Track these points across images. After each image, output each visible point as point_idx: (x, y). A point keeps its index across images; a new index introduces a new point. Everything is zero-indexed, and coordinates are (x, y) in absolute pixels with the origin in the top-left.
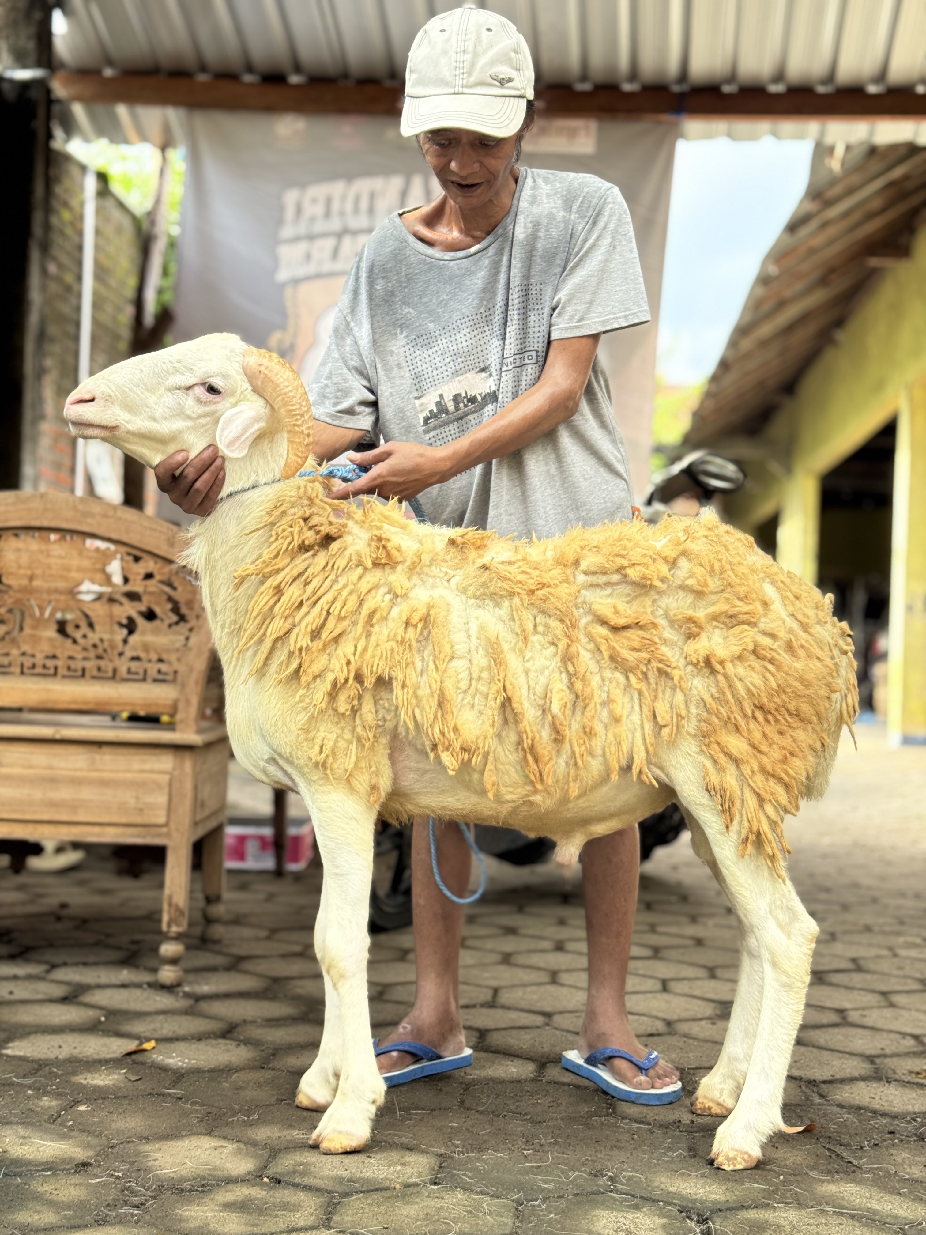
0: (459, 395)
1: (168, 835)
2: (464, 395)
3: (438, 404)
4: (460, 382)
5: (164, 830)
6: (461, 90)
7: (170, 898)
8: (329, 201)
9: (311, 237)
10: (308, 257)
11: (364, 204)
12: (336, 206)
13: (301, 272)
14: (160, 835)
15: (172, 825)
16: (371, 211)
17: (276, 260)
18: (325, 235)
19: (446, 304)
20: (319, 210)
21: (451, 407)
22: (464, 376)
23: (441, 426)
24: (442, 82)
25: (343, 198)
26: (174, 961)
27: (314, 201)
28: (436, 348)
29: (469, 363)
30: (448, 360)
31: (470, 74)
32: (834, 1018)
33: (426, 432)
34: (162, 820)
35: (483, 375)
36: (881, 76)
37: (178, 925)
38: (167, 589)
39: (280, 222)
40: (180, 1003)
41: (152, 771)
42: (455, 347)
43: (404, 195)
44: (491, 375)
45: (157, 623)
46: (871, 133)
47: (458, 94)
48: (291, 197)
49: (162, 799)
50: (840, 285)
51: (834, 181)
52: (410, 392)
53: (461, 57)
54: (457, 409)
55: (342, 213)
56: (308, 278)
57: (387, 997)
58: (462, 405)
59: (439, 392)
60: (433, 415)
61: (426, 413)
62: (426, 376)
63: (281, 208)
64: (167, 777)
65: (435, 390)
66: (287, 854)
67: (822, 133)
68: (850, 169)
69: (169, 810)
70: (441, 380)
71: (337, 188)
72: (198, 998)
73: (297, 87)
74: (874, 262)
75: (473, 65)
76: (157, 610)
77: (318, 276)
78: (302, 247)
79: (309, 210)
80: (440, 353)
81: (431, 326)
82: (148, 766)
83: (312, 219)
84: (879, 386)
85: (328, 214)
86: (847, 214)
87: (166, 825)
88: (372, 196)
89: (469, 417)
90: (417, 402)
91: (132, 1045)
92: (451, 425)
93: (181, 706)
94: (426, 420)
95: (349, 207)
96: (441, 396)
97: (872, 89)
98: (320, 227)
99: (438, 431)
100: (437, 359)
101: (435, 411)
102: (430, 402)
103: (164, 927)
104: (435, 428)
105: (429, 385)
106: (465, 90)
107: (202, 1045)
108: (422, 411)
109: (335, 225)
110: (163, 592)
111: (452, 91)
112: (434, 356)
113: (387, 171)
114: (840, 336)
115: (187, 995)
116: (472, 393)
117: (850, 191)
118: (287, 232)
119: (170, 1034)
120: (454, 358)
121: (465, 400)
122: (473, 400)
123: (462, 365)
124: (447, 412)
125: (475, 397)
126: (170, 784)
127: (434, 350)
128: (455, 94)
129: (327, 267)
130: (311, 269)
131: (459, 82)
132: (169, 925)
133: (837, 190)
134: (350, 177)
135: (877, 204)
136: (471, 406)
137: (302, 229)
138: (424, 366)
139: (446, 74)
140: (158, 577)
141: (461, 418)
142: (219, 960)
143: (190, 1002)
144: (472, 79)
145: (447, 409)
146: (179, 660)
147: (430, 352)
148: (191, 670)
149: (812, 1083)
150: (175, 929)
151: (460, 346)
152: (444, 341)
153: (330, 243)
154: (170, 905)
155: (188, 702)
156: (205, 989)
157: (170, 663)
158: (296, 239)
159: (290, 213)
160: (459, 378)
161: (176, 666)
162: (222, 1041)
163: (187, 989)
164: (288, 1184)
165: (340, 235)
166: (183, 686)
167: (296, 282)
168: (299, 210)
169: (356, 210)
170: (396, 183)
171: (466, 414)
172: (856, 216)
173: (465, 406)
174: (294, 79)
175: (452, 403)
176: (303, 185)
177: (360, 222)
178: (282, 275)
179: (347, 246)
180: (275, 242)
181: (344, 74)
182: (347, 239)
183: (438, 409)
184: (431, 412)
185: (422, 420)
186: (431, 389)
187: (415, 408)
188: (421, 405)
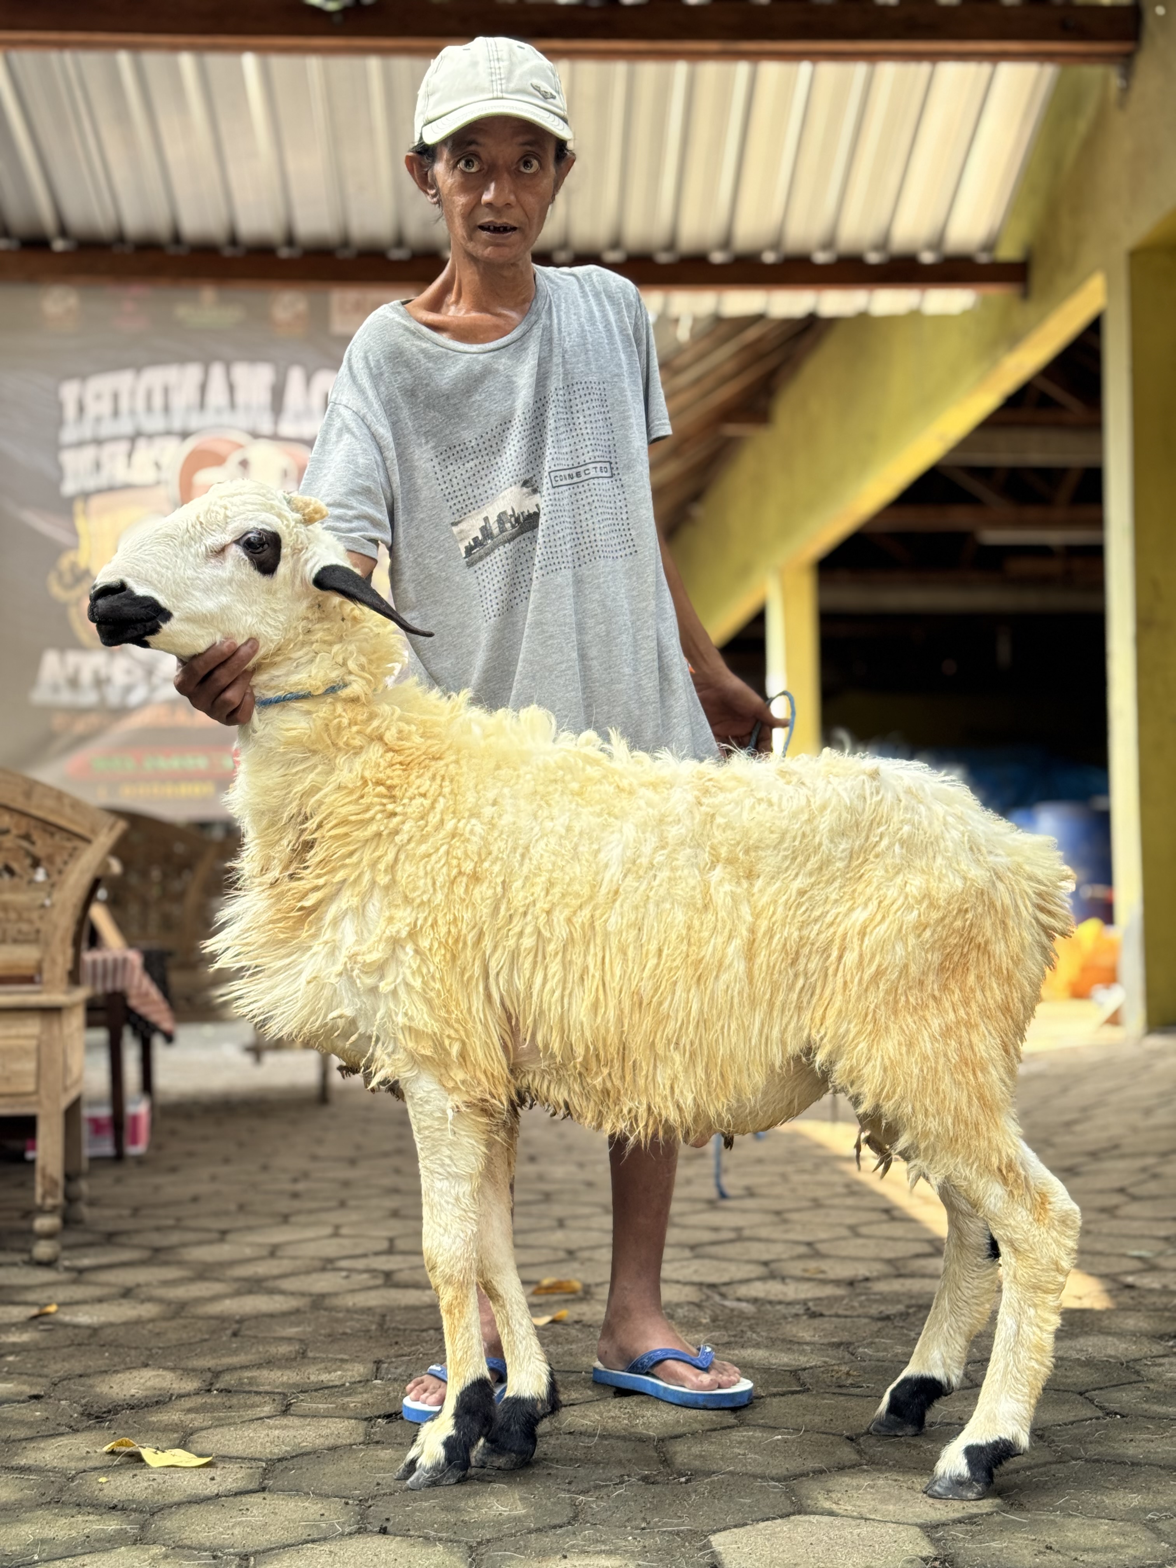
0: (505, 513)
1: (38, 1103)
3: (484, 529)
5: (34, 1098)
6: (500, 95)
7: (44, 1169)
8: (116, 397)
9: (98, 442)
10: (97, 465)
11: (158, 401)
12: (124, 404)
13: (91, 483)
14: (29, 1104)
15: (43, 1092)
16: (167, 409)
17: (60, 469)
18: (115, 439)
20: (105, 407)
21: (496, 530)
23: (486, 555)
24: (477, 89)
25: (133, 394)
26: (49, 1236)
27: (98, 397)
31: (509, 79)
32: (731, 1235)
33: (469, 564)
34: (30, 1087)
35: (525, 490)
36: (726, 243)
37: (54, 1196)
38: (25, 844)
39: (60, 423)
40: (64, 1276)
41: (18, 1037)
43: (203, 388)
44: (535, 491)
45: (16, 880)
46: (719, 303)
47: (498, 98)
48: (69, 392)
49: (30, 1066)
50: (695, 454)
51: (680, 350)
52: (445, 517)
53: (495, 64)
54: (502, 531)
55: (133, 412)
56: (99, 491)
57: (279, 1253)
58: (507, 527)
59: (484, 515)
60: (476, 543)
61: (469, 541)
62: (465, 497)
63: (60, 406)
64: (33, 1043)
65: (478, 513)
66: (126, 1138)
67: (666, 305)
68: (697, 336)
69: (39, 1075)
70: (484, 500)
71: (124, 380)
72: (81, 1271)
73: (62, 254)
74: (731, 430)
75: (511, 72)
76: (15, 866)
77: (111, 489)
78: (88, 454)
79: (93, 408)
81: (465, 434)
82: (13, 1032)
83: (98, 420)
84: (745, 571)
85: (116, 413)
86: (698, 381)
87: (36, 1092)
88: (166, 391)
90: (455, 529)
91: (34, 1311)
92: (496, 551)
93: (46, 966)
94: (469, 550)
95: (140, 404)
96: (486, 519)
97: (718, 257)
98: (108, 428)
99: (483, 562)
101: (480, 538)
102: (472, 527)
103: (38, 1200)
104: (480, 559)
105: (470, 507)
106: (506, 96)
107: (105, 1306)
108: (462, 540)
109: (126, 426)
110: (21, 848)
111: (491, 96)
112: (473, 472)
113: (182, 359)
114: (698, 511)
115: (68, 1269)
117: (700, 357)
118: (69, 435)
119: (68, 1300)
121: (512, 520)
122: (520, 519)
124: (491, 536)
126: (38, 1049)
127: (472, 464)
129: (121, 478)
130: (102, 480)
131: (497, 87)
132: (44, 1197)
133: (686, 358)
134: (138, 367)
135: (729, 368)
136: (518, 527)
137: (87, 431)
138: (461, 484)
140: (14, 832)
142: (88, 1238)
143: (74, 1275)
144: (512, 86)
145: (491, 533)
146: (41, 918)
147: (467, 466)
148: (56, 927)
149: (712, 1286)
150: (50, 1202)
153: (122, 448)
154: (44, 1176)
155: (54, 962)
156: (86, 1262)
157: (30, 921)
158: (80, 444)
159: (70, 411)
161: (38, 924)
162: (123, 1301)
163: (67, 1263)
164: (236, 1391)
165: (135, 437)
166: (47, 944)
167: (86, 495)
168: (81, 409)
169: (149, 408)
170: (193, 373)
172: (708, 383)
173: (512, 527)
174: (59, 245)
175: (496, 525)
176: (83, 377)
177: (155, 423)
178: (69, 487)
179: (144, 453)
180: (57, 447)
181: (120, 238)
182: (141, 443)
183: (483, 535)
184: (475, 539)
185: (463, 551)
186: (473, 512)
187: (453, 535)
188: (461, 532)
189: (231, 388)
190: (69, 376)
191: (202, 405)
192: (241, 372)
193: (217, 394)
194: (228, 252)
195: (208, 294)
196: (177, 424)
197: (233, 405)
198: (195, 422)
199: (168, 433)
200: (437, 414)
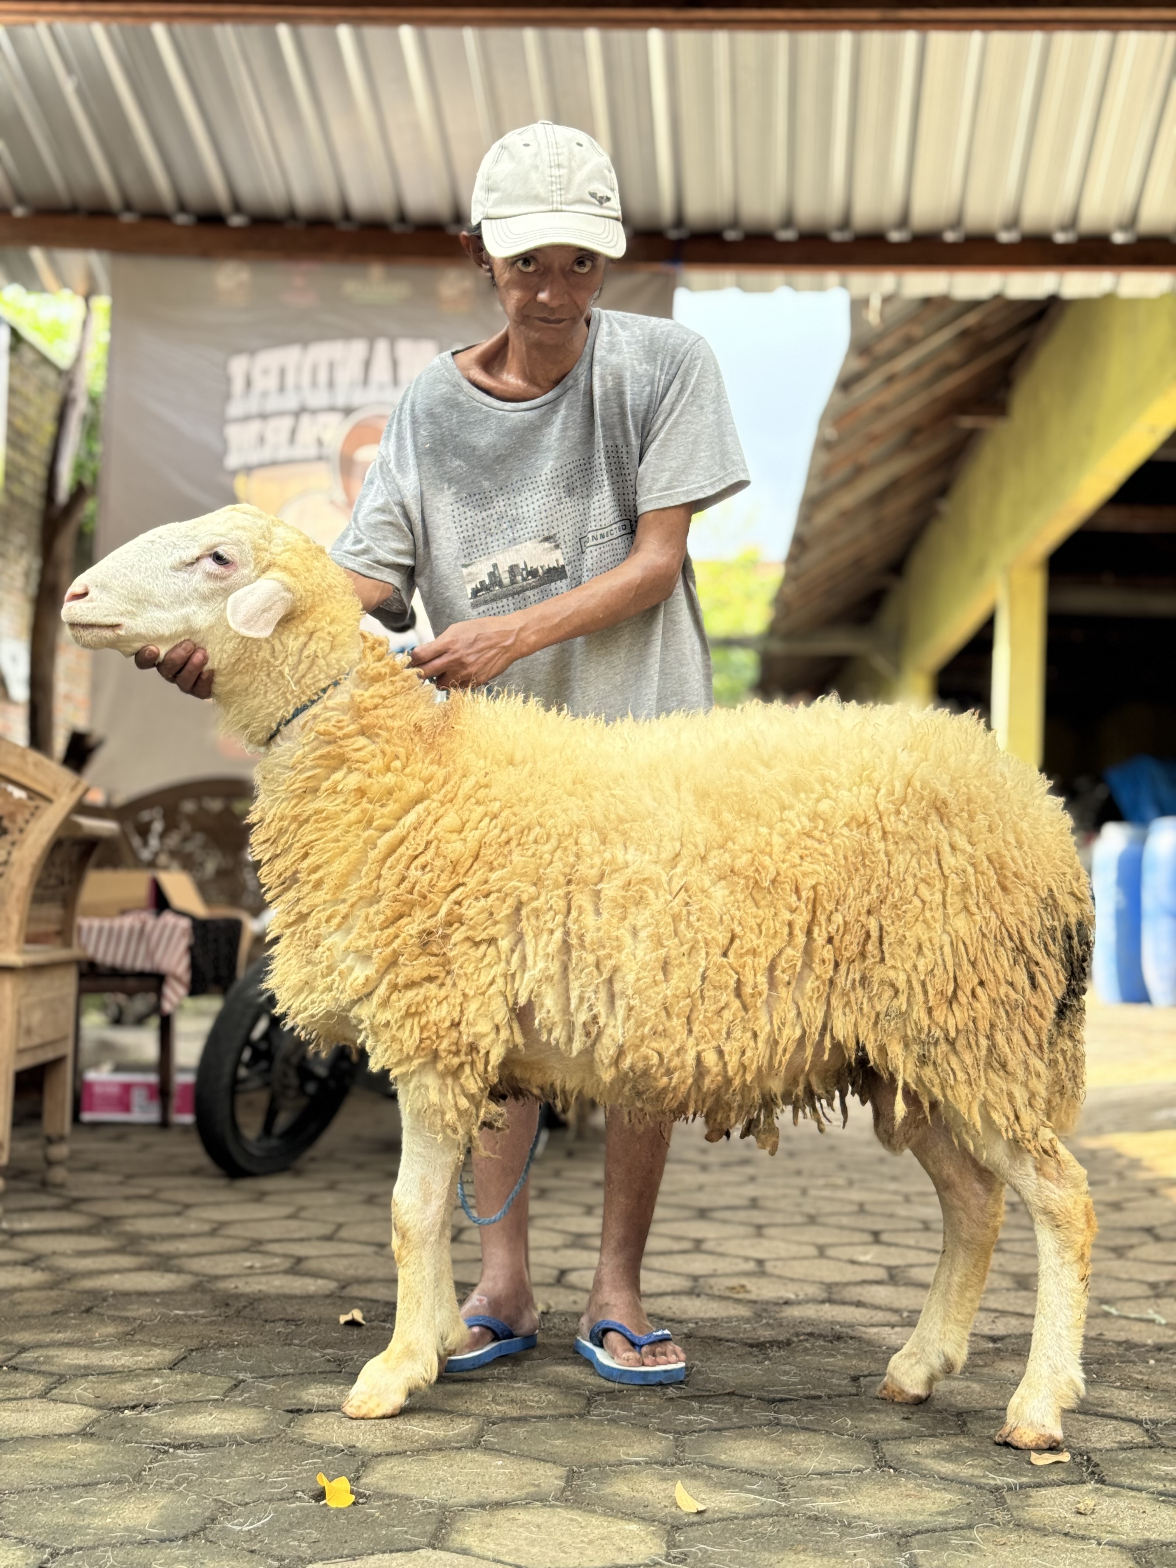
0: (517, 566)
2: (522, 566)
3: (491, 575)
4: (517, 551)
6: (559, 207)
8: (282, 373)
9: (264, 416)
10: (262, 440)
11: (323, 377)
12: (290, 380)
13: (254, 457)
16: (331, 384)
17: (225, 442)
18: (280, 414)
19: (504, 461)
20: (272, 382)
21: (506, 579)
22: (524, 545)
23: (493, 600)
24: (537, 199)
25: (299, 368)
27: (266, 372)
28: (492, 511)
29: (529, 529)
30: (505, 526)
31: (566, 189)
33: (475, 606)
35: (547, 545)
36: (904, 221)
39: (227, 397)
42: (514, 511)
43: (367, 365)
44: (557, 547)
47: (557, 211)
48: (238, 366)
52: (457, 558)
53: (555, 172)
54: (513, 582)
55: (298, 388)
56: (262, 466)
58: (519, 578)
59: (493, 561)
60: (483, 587)
61: (475, 584)
62: (477, 542)
63: (228, 380)
65: (488, 559)
70: (496, 548)
71: (290, 356)
73: (238, 229)
74: (966, 422)
75: (570, 181)
77: (274, 463)
78: (254, 427)
79: (260, 383)
80: (495, 517)
81: (486, 484)
83: (265, 394)
85: (282, 388)
88: (331, 366)
89: (528, 593)
90: (465, 571)
92: (505, 600)
94: (475, 592)
95: (306, 379)
96: (495, 566)
97: (896, 236)
98: (273, 404)
99: (489, 606)
100: (493, 524)
101: (487, 582)
102: (481, 571)
104: (486, 602)
105: (481, 552)
106: (564, 207)
108: (469, 582)
109: (291, 402)
111: (550, 208)
112: (488, 520)
113: (348, 335)
116: (532, 564)
118: (235, 409)
120: (513, 524)
121: (524, 573)
122: (533, 573)
123: (521, 533)
124: (500, 584)
125: (537, 570)
127: (489, 512)
128: (552, 211)
129: (284, 453)
130: (266, 454)
131: (556, 198)
134: (305, 341)
136: (531, 580)
137: (253, 406)
138: (476, 530)
139: (541, 190)
141: (518, 593)
144: (571, 196)
145: (501, 581)
147: (484, 514)
151: (520, 511)
152: (502, 504)
153: (286, 423)
158: (246, 418)
159: (238, 385)
160: (517, 547)
165: (300, 412)
167: (249, 469)
168: (249, 383)
169: (314, 384)
170: (358, 348)
171: (524, 590)
173: (524, 579)
174: (236, 221)
175: (507, 575)
176: (252, 352)
177: (317, 399)
178: (233, 461)
179: (308, 428)
180: (223, 421)
181: (292, 215)
182: (305, 419)
183: (491, 581)
184: (482, 583)
185: (469, 592)
186: (483, 558)
187: (462, 577)
188: (470, 574)
189: (395, 364)
190: (238, 351)
191: (366, 381)
192: (404, 348)
193: (381, 370)
194: (398, 229)
195: (376, 271)
196: (341, 400)
197: (395, 381)
198: (358, 398)
199: (332, 409)
200: (463, 464)
